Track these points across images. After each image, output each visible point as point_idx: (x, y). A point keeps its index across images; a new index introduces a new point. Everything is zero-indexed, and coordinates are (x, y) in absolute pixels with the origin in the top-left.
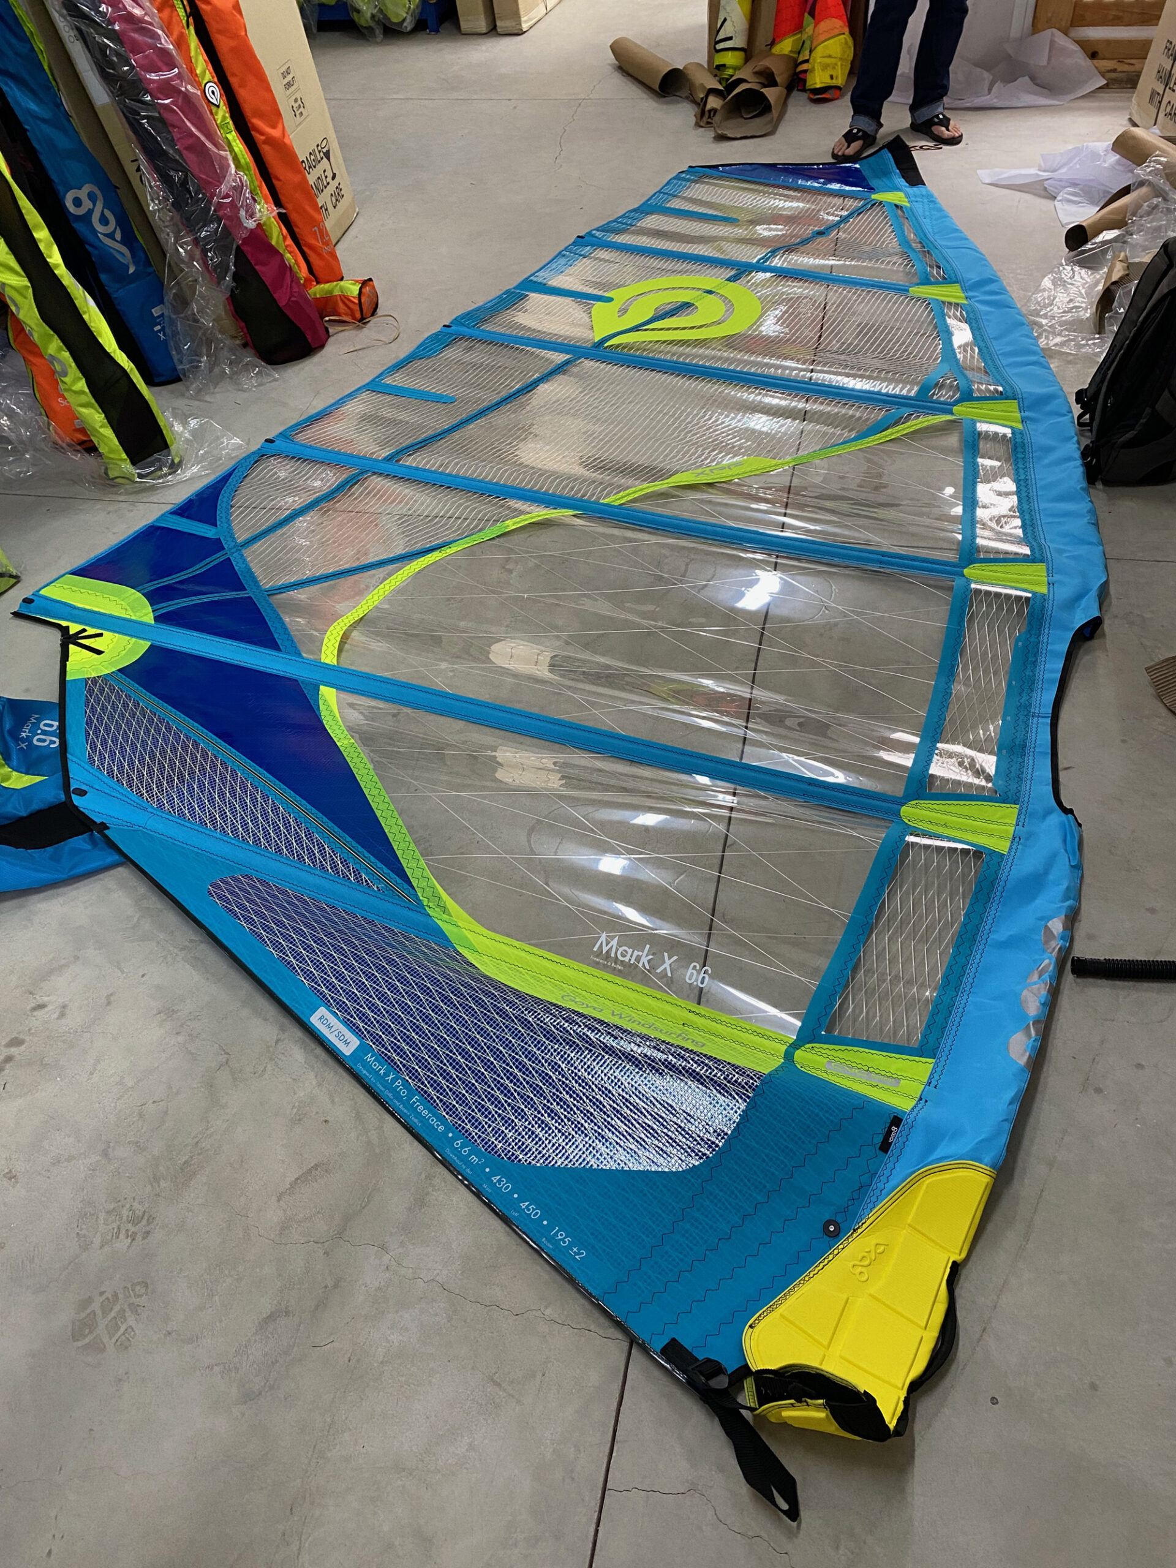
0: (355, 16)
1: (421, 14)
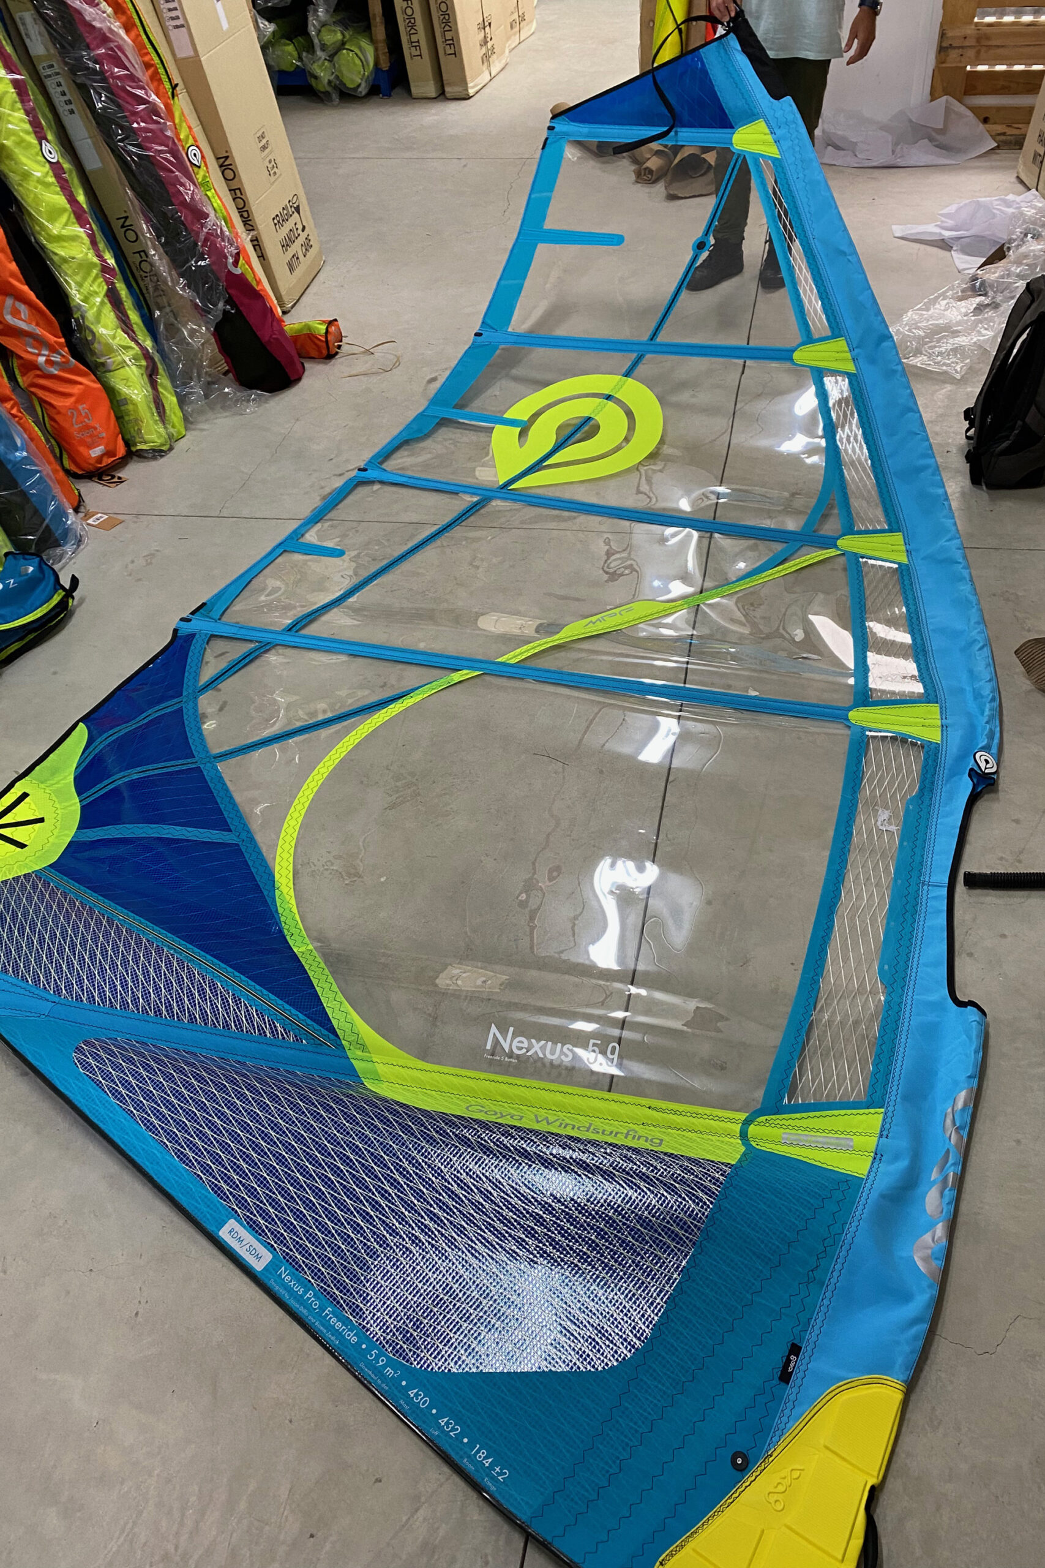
0: (313, 82)
1: (374, 80)
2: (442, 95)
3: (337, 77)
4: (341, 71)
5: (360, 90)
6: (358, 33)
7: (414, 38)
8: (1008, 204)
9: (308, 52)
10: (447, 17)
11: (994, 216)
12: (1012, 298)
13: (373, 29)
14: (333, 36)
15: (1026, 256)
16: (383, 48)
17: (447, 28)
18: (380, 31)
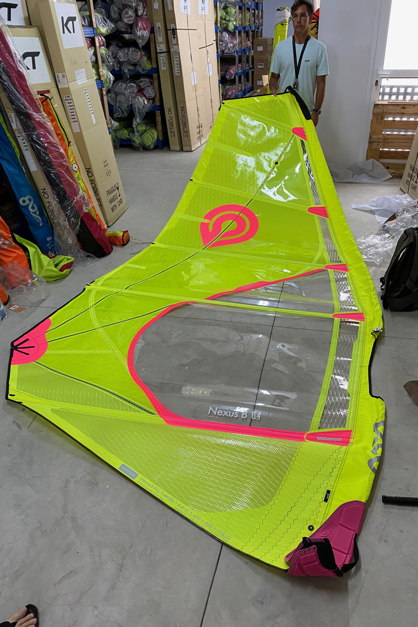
0: (133, 143)
1: (157, 143)
2: (182, 150)
3: (142, 142)
4: (144, 140)
5: (151, 147)
6: (152, 127)
7: (172, 130)
8: (397, 199)
9: (132, 133)
10: (185, 123)
11: (391, 203)
12: (400, 234)
13: (157, 126)
14: (142, 128)
15: (404, 218)
16: (161, 133)
17: (185, 127)
18: (160, 127)
